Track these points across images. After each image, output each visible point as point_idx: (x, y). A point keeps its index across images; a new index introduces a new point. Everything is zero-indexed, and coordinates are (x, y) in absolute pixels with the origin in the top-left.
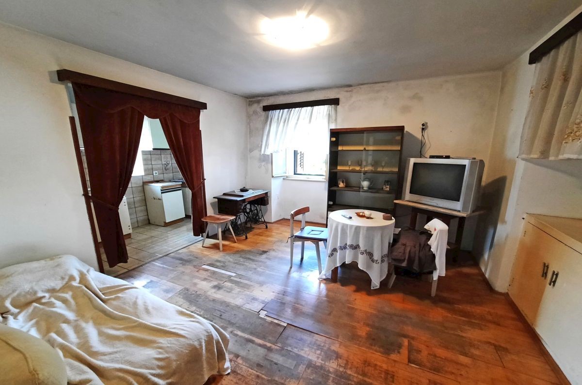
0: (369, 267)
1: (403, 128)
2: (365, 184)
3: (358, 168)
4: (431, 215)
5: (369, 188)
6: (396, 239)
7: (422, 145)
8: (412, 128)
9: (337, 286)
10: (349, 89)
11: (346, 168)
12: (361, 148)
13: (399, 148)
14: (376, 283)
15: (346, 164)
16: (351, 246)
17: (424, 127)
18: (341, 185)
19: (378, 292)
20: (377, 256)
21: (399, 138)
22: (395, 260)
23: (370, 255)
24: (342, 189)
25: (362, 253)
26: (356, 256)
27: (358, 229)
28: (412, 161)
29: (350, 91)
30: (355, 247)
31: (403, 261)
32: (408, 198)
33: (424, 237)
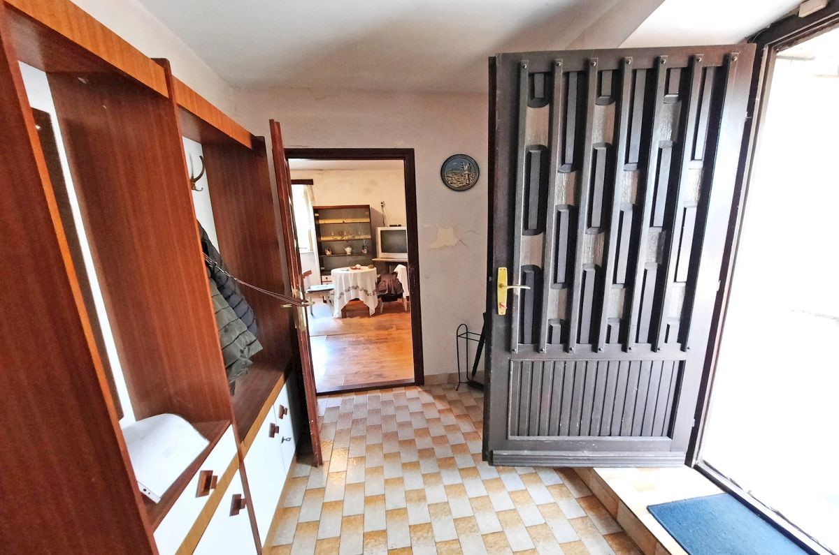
0: (366, 299)
1: (369, 206)
2: (348, 250)
3: (339, 238)
4: (396, 264)
5: (352, 252)
6: (379, 280)
7: (383, 217)
8: (375, 206)
9: (348, 319)
10: (321, 172)
11: (331, 238)
12: (341, 221)
13: (368, 220)
14: (372, 310)
15: (329, 235)
16: (353, 287)
17: (383, 205)
18: (328, 253)
19: (374, 315)
20: (370, 291)
21: (368, 213)
22: (381, 291)
23: (366, 291)
24: (329, 256)
25: (361, 290)
26: (357, 294)
27: (355, 275)
28: (379, 229)
29: (322, 174)
30: (356, 288)
31: (385, 291)
32: (382, 256)
33: (395, 276)
